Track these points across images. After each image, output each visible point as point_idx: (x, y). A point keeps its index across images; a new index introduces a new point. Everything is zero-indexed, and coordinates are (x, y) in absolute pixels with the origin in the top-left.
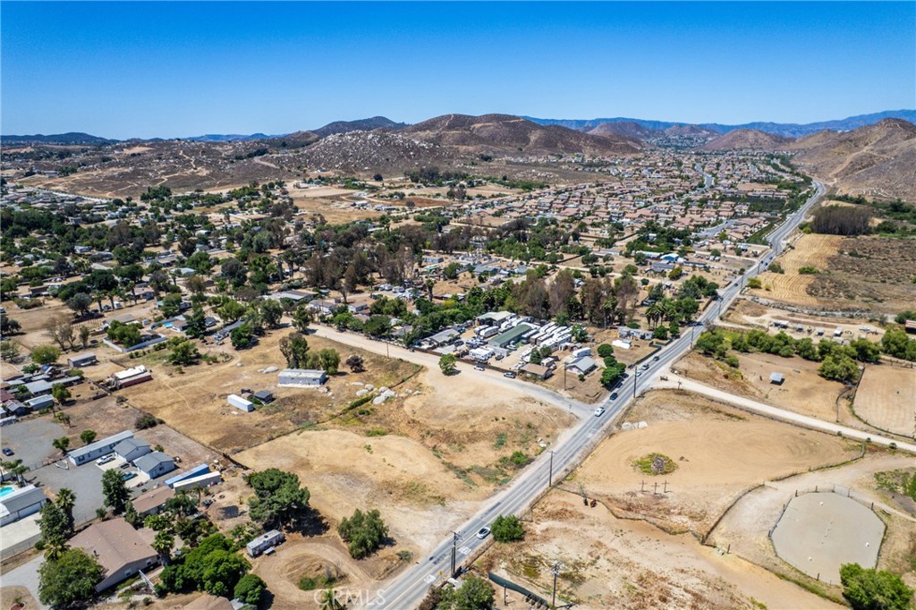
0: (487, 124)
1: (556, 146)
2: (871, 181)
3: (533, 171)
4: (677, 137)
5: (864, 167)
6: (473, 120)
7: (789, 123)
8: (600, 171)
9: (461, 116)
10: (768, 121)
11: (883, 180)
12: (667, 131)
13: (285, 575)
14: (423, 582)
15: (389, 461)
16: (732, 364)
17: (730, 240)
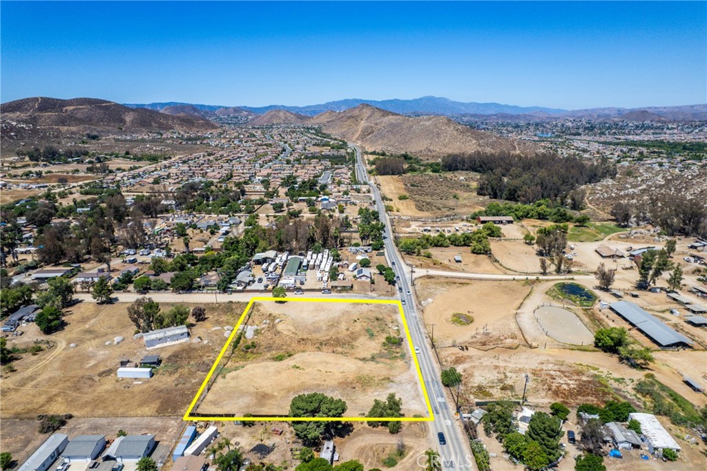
0: (80, 107)
1: (151, 125)
2: (380, 142)
3: (148, 146)
4: (226, 116)
5: (370, 134)
6: (64, 103)
7: (293, 105)
8: (201, 143)
9: (49, 99)
10: (280, 105)
11: (385, 141)
12: (217, 112)
15: (323, 370)
16: (429, 256)
17: (344, 184)
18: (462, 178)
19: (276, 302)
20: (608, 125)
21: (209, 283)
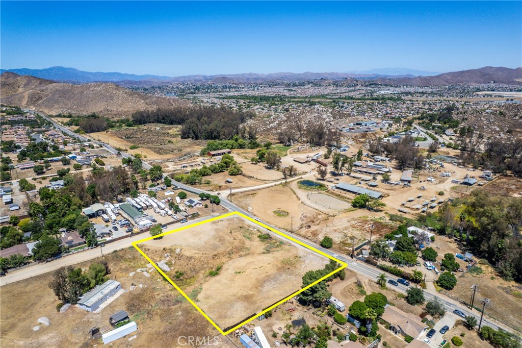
2: (56, 106)
5: (39, 99)
14: (357, 265)
15: (257, 267)
16: (208, 183)
17: (70, 143)
18: (158, 128)
19: (154, 239)
20: (206, 86)
21: (73, 243)
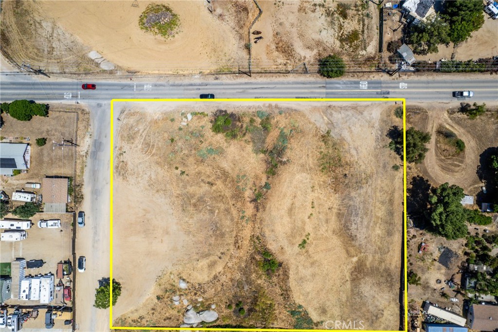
13: (463, 165)
14: (408, 88)
15: (309, 211)
